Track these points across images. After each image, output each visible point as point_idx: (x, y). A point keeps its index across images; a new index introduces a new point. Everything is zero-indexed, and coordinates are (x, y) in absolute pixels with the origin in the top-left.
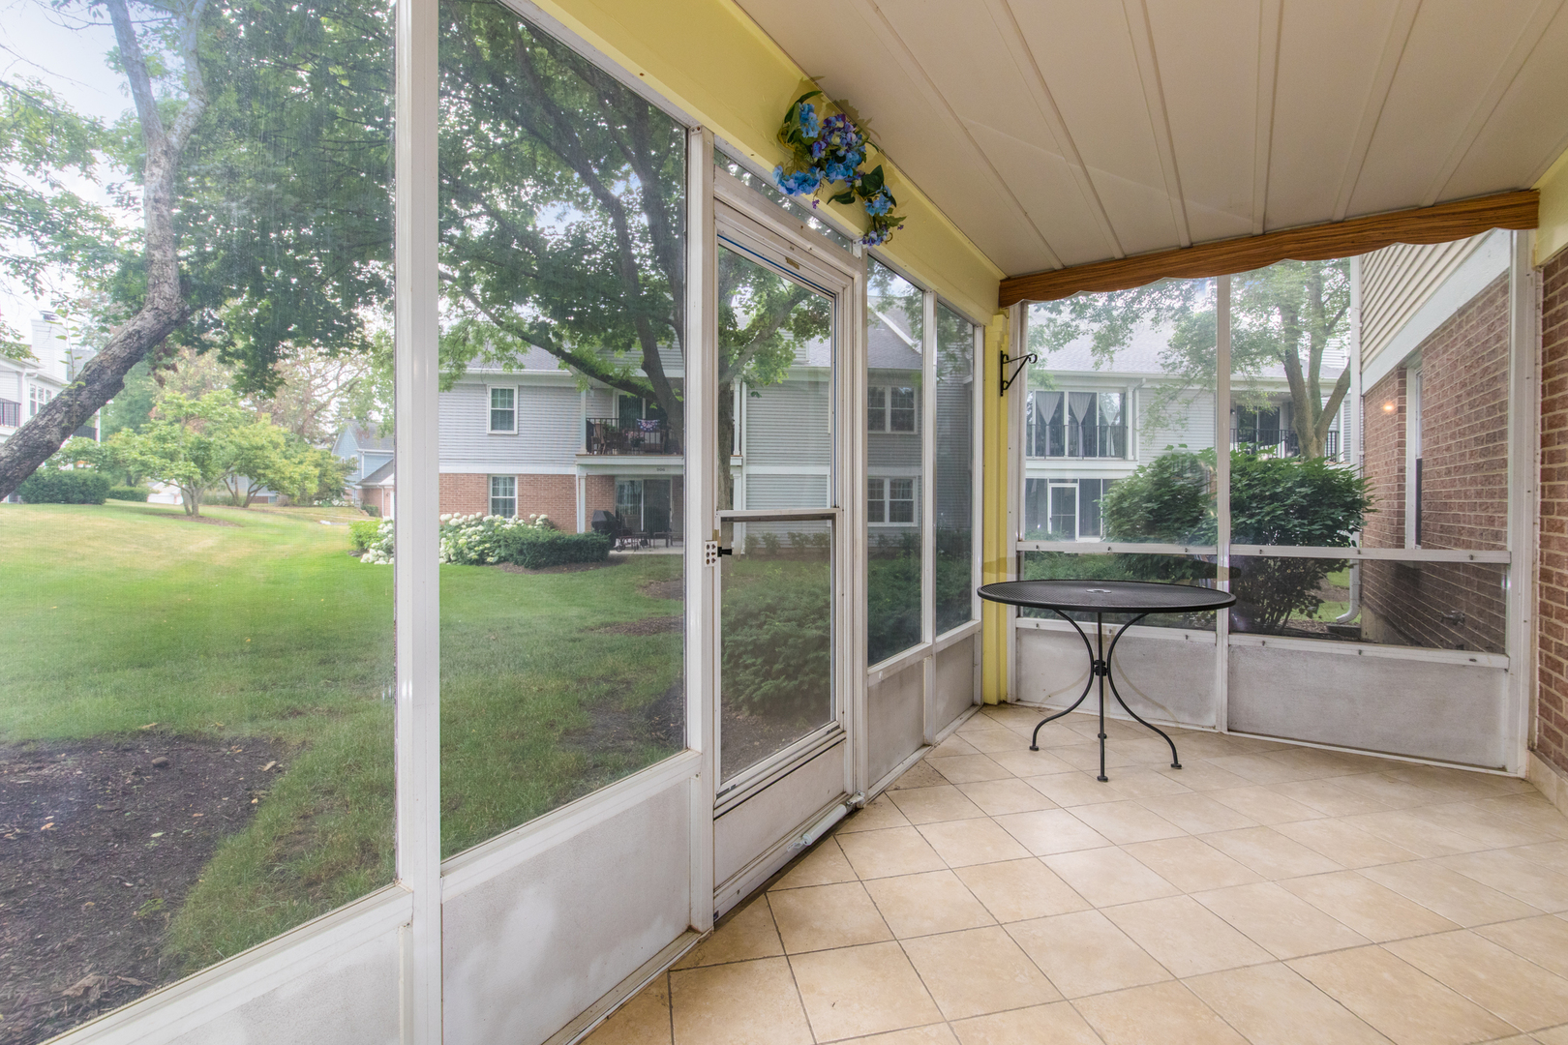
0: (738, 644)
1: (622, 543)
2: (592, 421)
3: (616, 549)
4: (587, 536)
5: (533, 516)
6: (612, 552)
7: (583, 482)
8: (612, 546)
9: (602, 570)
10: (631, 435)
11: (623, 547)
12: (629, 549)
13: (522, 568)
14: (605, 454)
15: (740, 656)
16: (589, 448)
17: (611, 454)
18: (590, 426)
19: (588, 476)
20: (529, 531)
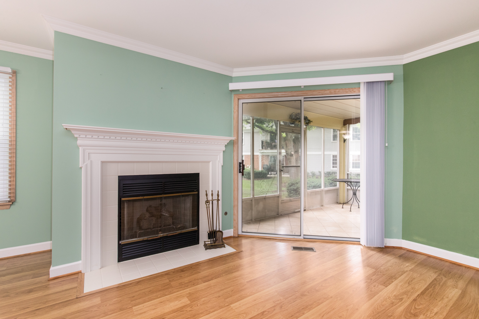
0: (290, 189)
1: (271, 173)
2: (263, 141)
3: (269, 175)
4: (262, 171)
5: (248, 166)
6: (268, 176)
7: (261, 157)
8: (268, 174)
9: (265, 180)
10: (273, 144)
11: (271, 174)
12: (273, 175)
13: (246, 179)
14: (266, 149)
15: (291, 191)
16: (262, 148)
17: (268, 149)
18: (262, 142)
19: (262, 155)
20: (247, 170)
